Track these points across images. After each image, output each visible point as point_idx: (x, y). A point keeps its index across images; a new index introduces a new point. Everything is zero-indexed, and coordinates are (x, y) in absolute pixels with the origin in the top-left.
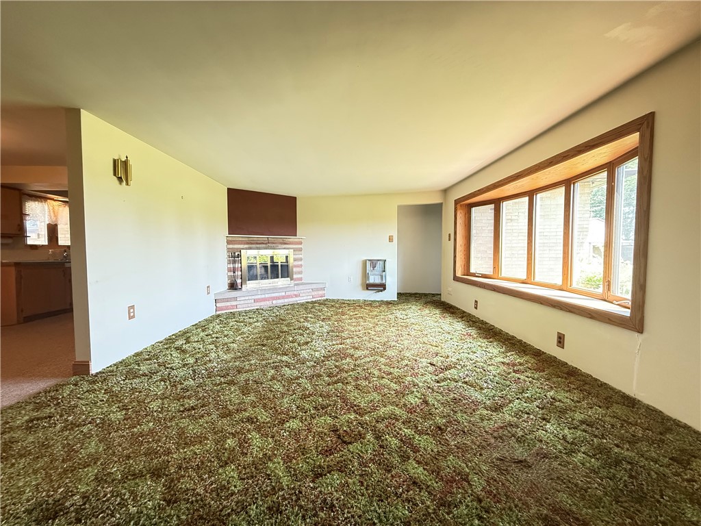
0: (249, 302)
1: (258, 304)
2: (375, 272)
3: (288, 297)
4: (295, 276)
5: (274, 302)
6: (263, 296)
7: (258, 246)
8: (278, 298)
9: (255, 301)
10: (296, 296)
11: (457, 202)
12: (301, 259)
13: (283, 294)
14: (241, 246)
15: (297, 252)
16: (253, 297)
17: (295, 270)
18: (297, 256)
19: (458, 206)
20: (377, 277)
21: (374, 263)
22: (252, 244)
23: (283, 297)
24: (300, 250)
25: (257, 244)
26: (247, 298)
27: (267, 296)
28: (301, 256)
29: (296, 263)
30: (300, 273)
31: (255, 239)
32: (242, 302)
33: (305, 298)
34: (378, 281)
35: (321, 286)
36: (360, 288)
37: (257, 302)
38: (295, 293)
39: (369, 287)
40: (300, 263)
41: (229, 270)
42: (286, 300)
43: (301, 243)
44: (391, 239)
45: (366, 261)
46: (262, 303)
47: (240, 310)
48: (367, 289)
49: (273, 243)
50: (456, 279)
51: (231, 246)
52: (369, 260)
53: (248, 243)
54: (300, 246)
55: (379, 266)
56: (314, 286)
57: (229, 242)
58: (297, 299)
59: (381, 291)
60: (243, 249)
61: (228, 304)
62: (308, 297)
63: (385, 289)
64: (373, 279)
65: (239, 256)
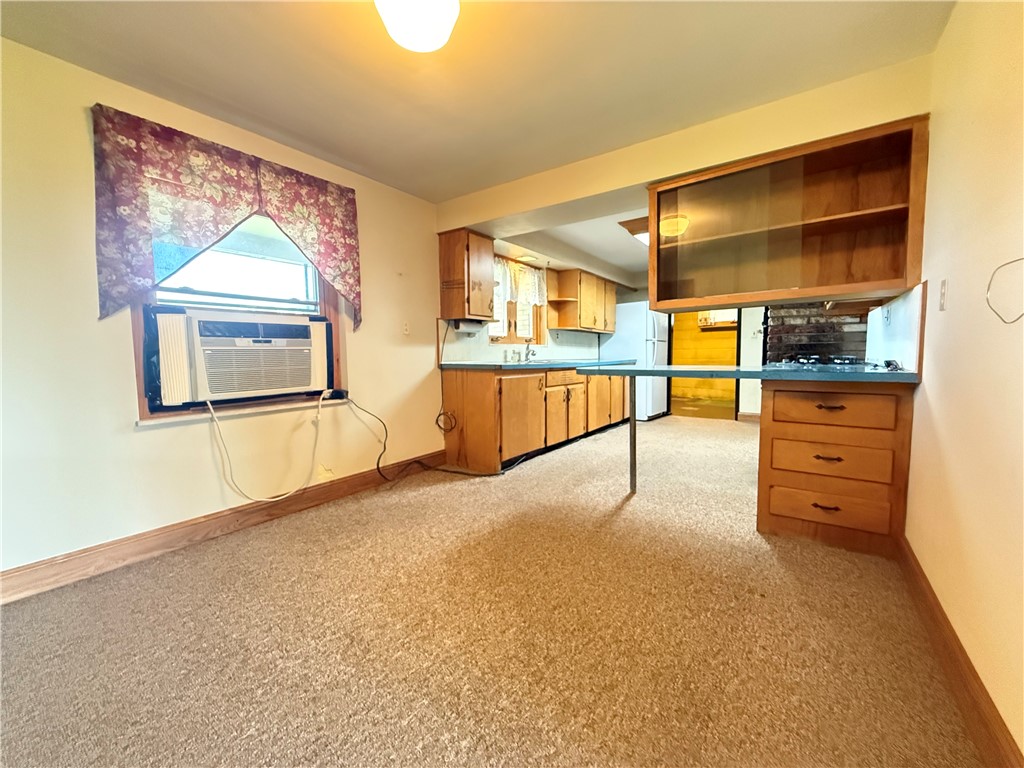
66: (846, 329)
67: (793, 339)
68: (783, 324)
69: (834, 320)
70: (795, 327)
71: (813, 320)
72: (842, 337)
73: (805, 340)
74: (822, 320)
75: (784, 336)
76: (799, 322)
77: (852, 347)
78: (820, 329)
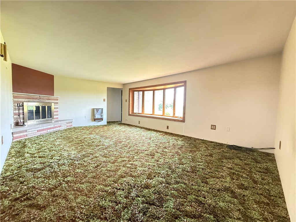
0: (34, 132)
1: (40, 133)
2: (98, 114)
3: (55, 127)
4: (55, 117)
5: (48, 131)
6: (42, 128)
7: (34, 100)
8: (51, 128)
9: (38, 131)
10: (59, 127)
11: (130, 89)
12: (57, 108)
13: (53, 126)
14: (23, 100)
15: (55, 104)
16: (37, 129)
17: (55, 113)
18: (56, 107)
19: (130, 90)
20: (99, 116)
21: (97, 110)
22: (30, 99)
23: (53, 128)
24: (57, 103)
25: (33, 99)
26: (33, 130)
27: (45, 128)
28: (57, 106)
29: (55, 110)
30: (57, 115)
31: (32, 96)
32: (30, 132)
33: (64, 127)
34: (99, 117)
35: (71, 121)
36: (91, 121)
37: (39, 131)
38: (59, 125)
39: (95, 120)
40: (57, 110)
41: (15, 114)
42: (54, 129)
43: (57, 100)
44: (104, 100)
45: (94, 109)
46: (42, 132)
47: (29, 137)
48: (95, 121)
49: (43, 99)
50: (129, 115)
51: (16, 100)
52: (96, 109)
53: (28, 99)
54: (57, 101)
55: (100, 111)
56: (68, 121)
57: (14, 97)
58: (60, 128)
59: (101, 121)
60: (25, 102)
61: (22, 134)
62: (65, 127)
63: (102, 120)
64: (97, 116)
65: (23, 106)
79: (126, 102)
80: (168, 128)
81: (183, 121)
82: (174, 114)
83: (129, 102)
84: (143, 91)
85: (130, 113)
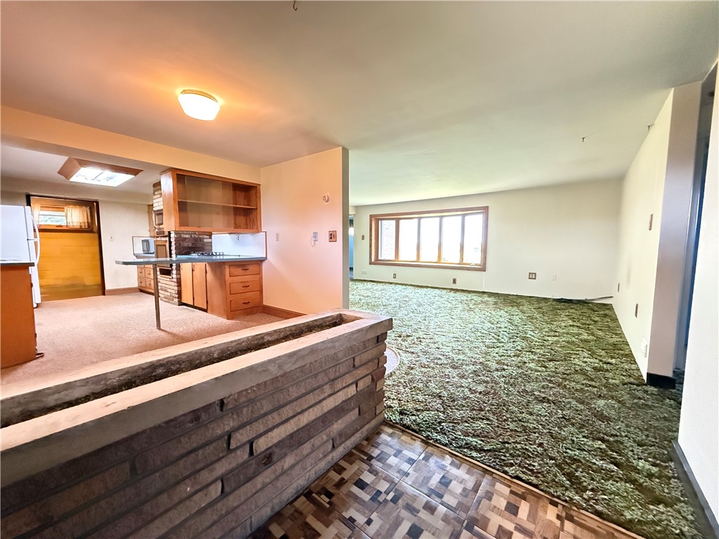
11: (371, 217)
19: (373, 219)
50: (371, 263)
66: (205, 240)
67: (186, 244)
68: (180, 237)
69: (201, 236)
70: (186, 238)
71: (193, 236)
72: (204, 244)
73: (190, 245)
74: (196, 236)
75: (181, 242)
76: (187, 236)
77: (208, 248)
78: (196, 240)
79: (363, 239)
80: (454, 281)
81: (483, 268)
82: (462, 258)
83: (371, 240)
84: (398, 221)
85: (373, 260)
